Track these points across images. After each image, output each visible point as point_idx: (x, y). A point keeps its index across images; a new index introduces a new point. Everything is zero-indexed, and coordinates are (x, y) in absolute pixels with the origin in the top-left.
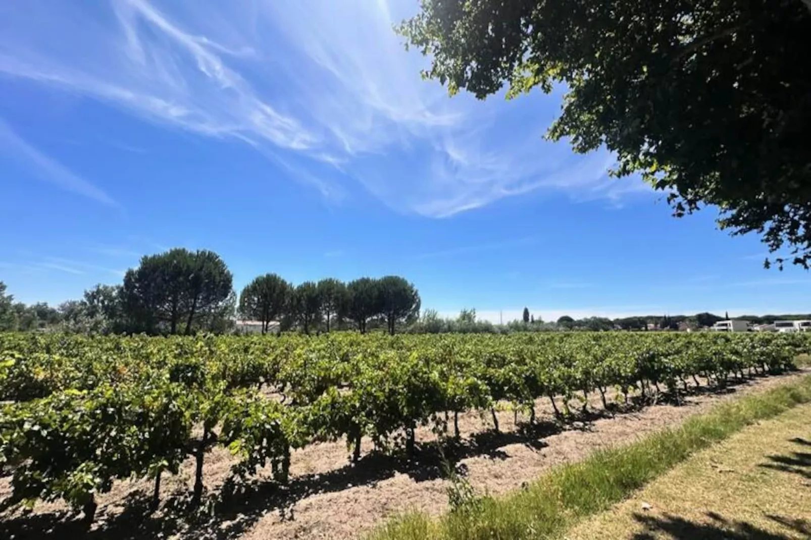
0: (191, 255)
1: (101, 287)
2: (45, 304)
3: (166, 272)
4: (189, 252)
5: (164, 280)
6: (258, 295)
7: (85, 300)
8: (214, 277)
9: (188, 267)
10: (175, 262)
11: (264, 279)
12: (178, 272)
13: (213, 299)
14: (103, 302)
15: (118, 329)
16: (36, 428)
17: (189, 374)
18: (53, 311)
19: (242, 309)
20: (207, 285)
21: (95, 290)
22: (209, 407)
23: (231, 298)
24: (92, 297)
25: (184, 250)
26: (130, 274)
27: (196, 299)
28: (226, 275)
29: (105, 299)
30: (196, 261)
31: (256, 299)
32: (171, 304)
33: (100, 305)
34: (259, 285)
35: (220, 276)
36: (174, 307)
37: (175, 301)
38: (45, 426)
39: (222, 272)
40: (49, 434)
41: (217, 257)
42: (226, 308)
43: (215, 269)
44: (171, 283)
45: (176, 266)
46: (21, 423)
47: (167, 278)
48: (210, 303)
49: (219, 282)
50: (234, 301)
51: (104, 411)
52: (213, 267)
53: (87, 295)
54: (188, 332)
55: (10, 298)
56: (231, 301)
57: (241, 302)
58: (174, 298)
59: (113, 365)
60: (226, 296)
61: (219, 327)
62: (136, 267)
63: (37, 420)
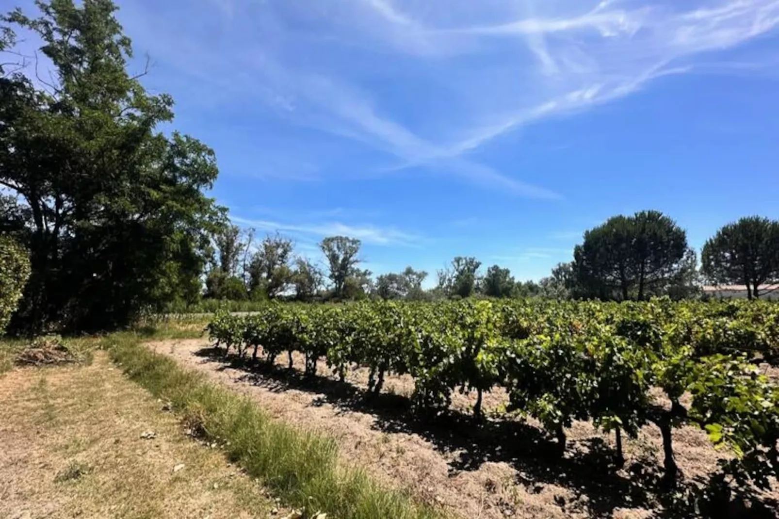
0: (629, 220)
1: (561, 265)
2: (531, 281)
3: (607, 242)
4: (626, 217)
5: (607, 249)
6: (731, 249)
7: (553, 276)
8: (661, 237)
9: (628, 232)
10: (614, 230)
11: (735, 227)
12: (619, 239)
13: (665, 262)
14: (565, 277)
15: (576, 296)
16: (513, 356)
17: (639, 333)
18: (536, 286)
19: (707, 269)
20: (654, 248)
21: (558, 267)
22: (664, 369)
23: (688, 258)
24: (557, 273)
25: (621, 216)
26: (577, 249)
27: (644, 264)
28: (675, 233)
29: (566, 274)
30: (636, 224)
31: (727, 255)
32: (619, 271)
33: (563, 279)
34: (729, 236)
35: (668, 235)
36: (622, 274)
37: (622, 268)
38: (519, 356)
39: (670, 230)
40: (522, 362)
41: (659, 215)
42: (683, 270)
43: (659, 228)
44: (614, 251)
45: (616, 234)
46: (505, 350)
47: (610, 247)
48: (661, 266)
49: (669, 242)
50: (694, 262)
51: (556, 353)
52: (657, 227)
53: (553, 272)
54: (641, 298)
55: (513, 278)
56: (689, 261)
57: (703, 260)
58: (620, 265)
59: (569, 320)
60: (681, 256)
61: (679, 292)
62: (581, 242)
63: (514, 351)
